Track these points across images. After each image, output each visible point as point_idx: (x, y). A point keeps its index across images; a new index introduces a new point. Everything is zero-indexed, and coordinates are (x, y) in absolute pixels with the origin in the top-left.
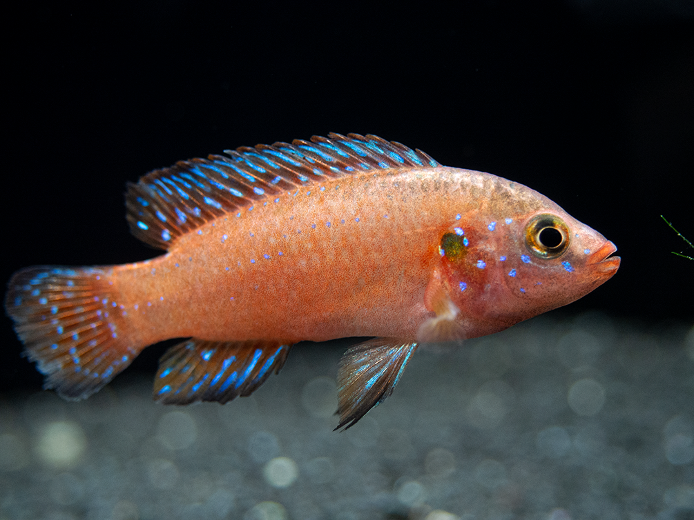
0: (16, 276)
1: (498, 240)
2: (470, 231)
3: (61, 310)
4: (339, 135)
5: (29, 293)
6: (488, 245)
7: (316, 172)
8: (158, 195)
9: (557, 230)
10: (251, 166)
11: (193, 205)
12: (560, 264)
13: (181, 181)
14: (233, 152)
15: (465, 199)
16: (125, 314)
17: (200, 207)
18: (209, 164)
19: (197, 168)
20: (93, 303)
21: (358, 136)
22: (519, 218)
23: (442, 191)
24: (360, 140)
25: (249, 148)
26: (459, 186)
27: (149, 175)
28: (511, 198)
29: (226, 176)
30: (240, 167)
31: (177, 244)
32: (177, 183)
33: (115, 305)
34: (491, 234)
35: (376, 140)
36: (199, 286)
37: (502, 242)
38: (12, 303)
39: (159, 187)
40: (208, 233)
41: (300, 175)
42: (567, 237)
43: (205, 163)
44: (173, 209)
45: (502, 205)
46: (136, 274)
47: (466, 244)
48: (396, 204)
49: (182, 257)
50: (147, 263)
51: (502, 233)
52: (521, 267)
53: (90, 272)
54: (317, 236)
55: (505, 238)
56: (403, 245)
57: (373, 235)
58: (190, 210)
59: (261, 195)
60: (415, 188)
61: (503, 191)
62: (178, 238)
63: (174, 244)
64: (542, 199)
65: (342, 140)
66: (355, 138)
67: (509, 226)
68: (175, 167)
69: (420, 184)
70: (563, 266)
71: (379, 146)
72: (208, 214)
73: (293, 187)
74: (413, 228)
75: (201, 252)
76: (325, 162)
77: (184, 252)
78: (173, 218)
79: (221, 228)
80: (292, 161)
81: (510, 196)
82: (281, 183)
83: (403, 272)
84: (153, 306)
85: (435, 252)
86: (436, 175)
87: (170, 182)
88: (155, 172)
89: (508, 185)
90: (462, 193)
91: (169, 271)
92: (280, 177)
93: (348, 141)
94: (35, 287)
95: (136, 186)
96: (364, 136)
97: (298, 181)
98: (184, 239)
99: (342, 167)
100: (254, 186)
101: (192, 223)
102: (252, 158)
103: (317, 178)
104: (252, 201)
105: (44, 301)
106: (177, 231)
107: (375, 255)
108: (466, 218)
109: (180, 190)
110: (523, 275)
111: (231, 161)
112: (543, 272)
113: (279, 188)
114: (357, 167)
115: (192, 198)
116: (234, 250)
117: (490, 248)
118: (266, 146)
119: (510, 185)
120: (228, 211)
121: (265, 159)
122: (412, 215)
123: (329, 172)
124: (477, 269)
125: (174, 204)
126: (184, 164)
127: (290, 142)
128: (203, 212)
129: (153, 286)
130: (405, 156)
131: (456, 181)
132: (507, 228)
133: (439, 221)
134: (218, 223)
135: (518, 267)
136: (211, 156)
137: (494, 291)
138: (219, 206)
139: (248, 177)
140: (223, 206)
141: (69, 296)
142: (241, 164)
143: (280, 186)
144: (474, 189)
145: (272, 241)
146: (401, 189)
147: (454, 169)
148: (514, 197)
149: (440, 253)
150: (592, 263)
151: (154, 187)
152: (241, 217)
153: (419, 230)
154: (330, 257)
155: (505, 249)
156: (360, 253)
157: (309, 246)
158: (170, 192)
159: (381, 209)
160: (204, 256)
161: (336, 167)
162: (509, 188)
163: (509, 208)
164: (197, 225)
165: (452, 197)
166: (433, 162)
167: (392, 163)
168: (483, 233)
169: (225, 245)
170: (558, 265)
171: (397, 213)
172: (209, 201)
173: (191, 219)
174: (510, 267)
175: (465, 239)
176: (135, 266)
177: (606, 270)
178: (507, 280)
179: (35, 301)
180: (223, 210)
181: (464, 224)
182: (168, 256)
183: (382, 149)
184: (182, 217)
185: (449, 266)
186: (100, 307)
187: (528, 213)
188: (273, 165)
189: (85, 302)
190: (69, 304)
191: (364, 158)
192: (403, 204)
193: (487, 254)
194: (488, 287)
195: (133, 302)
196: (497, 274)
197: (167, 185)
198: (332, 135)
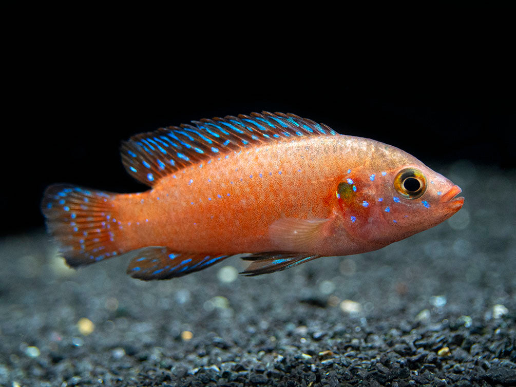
0: (49, 188)
1: (377, 187)
2: (357, 181)
3: (78, 216)
4: (269, 113)
5: (57, 201)
6: (370, 191)
7: (254, 137)
8: (144, 149)
9: (417, 180)
10: (210, 132)
11: (170, 158)
12: (421, 202)
13: (161, 141)
14: (198, 122)
15: (353, 158)
16: (121, 228)
17: (174, 160)
18: (181, 130)
19: (172, 133)
20: (100, 216)
21: (281, 114)
22: (392, 171)
23: (338, 153)
24: (282, 117)
25: (209, 120)
26: (349, 150)
27: (137, 136)
28: (386, 157)
29: (192, 139)
30: (202, 133)
31: (159, 184)
32: (158, 143)
33: (115, 221)
34: (372, 183)
35: (294, 117)
36: (173, 214)
37: (380, 187)
38: (46, 206)
39: (144, 144)
40: (180, 177)
41: (243, 140)
42: (424, 184)
43: (177, 130)
44: (155, 160)
45: (380, 162)
46: (130, 202)
47: (355, 190)
48: (306, 162)
49: (162, 192)
50: (139, 195)
51: (380, 182)
52: (393, 205)
53: (101, 195)
54: (253, 183)
55: (381, 185)
56: (311, 190)
57: (291, 184)
58: (168, 161)
59: (216, 153)
60: (320, 151)
61: (381, 152)
62: (160, 179)
63: (157, 183)
64: (407, 157)
65: (271, 116)
66: (279, 116)
67: (384, 177)
68: (157, 132)
69: (323, 148)
70: (423, 204)
71: (296, 121)
72: (180, 165)
73: (238, 147)
74: (318, 179)
75: (175, 191)
76: (260, 131)
77: (163, 189)
78: (156, 166)
79: (189, 175)
80: (238, 130)
81: (385, 156)
82: (230, 145)
83: (311, 209)
84: (141, 225)
85: (333, 196)
86: (334, 141)
87: (153, 142)
88: (142, 134)
89: (384, 148)
90: (352, 155)
91: (153, 202)
92: (229, 140)
93: (275, 117)
94: (62, 198)
95: (127, 143)
96: (286, 114)
97: (241, 144)
98: (164, 181)
99: (271, 134)
100: (212, 146)
101: (169, 170)
102: (210, 127)
103: (254, 142)
104: (210, 156)
105: (67, 209)
106: (158, 175)
107: (292, 197)
108: (354, 172)
109: (160, 148)
110: (395, 210)
111: (196, 128)
112: (409, 209)
113: (229, 148)
114: (282, 135)
115: (169, 154)
116: (198, 191)
117: (372, 192)
118: (220, 118)
119: (385, 148)
120: (193, 163)
121: (219, 127)
122: (317, 170)
123: (263, 138)
124: (362, 207)
125: (156, 156)
126: (163, 130)
127: (236, 116)
128: (177, 163)
129: (142, 210)
130: (314, 128)
131: (348, 146)
132: (383, 179)
133: (336, 174)
134: (187, 171)
135: (391, 206)
136: (182, 125)
137: (375, 222)
138: (187, 159)
139: (207, 140)
140: (190, 160)
141: (85, 208)
142: (203, 131)
143: (229, 147)
144: (360, 151)
145: (223, 185)
146: (310, 152)
147: (347, 136)
148: (387, 156)
149: (337, 196)
150: (444, 201)
151: (141, 144)
152: (203, 168)
153: (322, 180)
154: (262, 198)
155: (382, 193)
156: (281, 196)
157: (248, 190)
158: (153, 148)
159: (296, 166)
160: (177, 194)
161: (267, 135)
162: (384, 150)
163: (384, 164)
164: (173, 171)
165: (345, 157)
166: (333, 132)
167: (305, 133)
168: (366, 182)
169: (191, 187)
170: (419, 203)
171: (307, 168)
172: (180, 156)
173: (168, 167)
174: (385, 205)
175: (354, 186)
176: (130, 196)
177: (454, 207)
178: (384, 214)
179: (61, 208)
180: (190, 162)
181: (353, 176)
182: (153, 192)
183: (298, 123)
184: (162, 166)
185: (343, 205)
186: (105, 220)
187: (398, 167)
188: (224, 132)
189: (95, 214)
190: (84, 213)
191: (286, 128)
192: (311, 162)
193: (369, 196)
194: (371, 219)
195: (128, 220)
196: (377, 210)
197: (150, 143)
198: (264, 112)
